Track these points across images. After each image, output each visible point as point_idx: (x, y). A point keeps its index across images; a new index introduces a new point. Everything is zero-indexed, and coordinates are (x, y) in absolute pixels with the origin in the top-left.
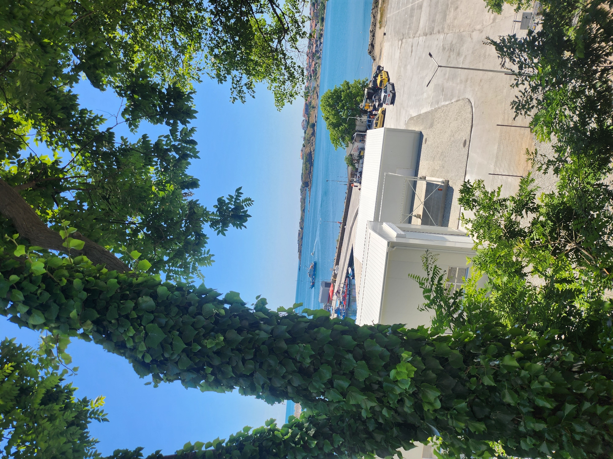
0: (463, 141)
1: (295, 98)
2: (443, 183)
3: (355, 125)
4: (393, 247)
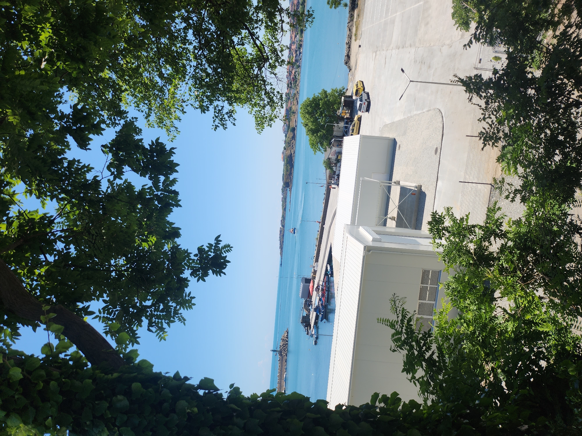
0: (435, 149)
2: (416, 187)
3: (333, 131)
4: (369, 251)
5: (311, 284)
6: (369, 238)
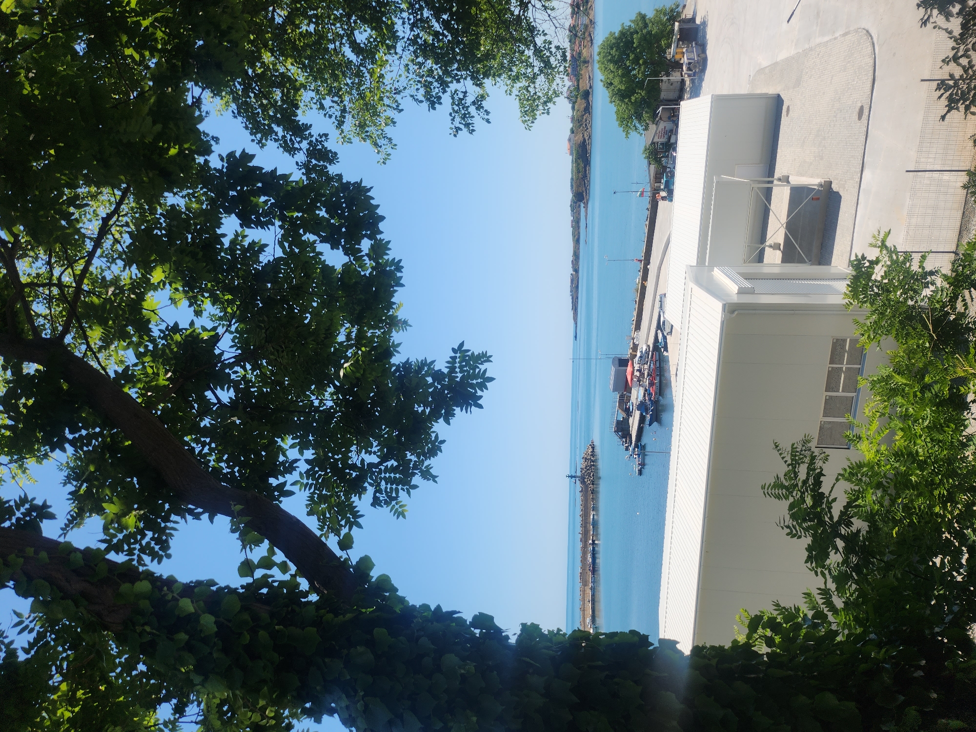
0: (857, 110)
1: (554, 103)
2: (821, 185)
3: (659, 90)
4: (732, 312)
5: (629, 369)
6: (732, 288)
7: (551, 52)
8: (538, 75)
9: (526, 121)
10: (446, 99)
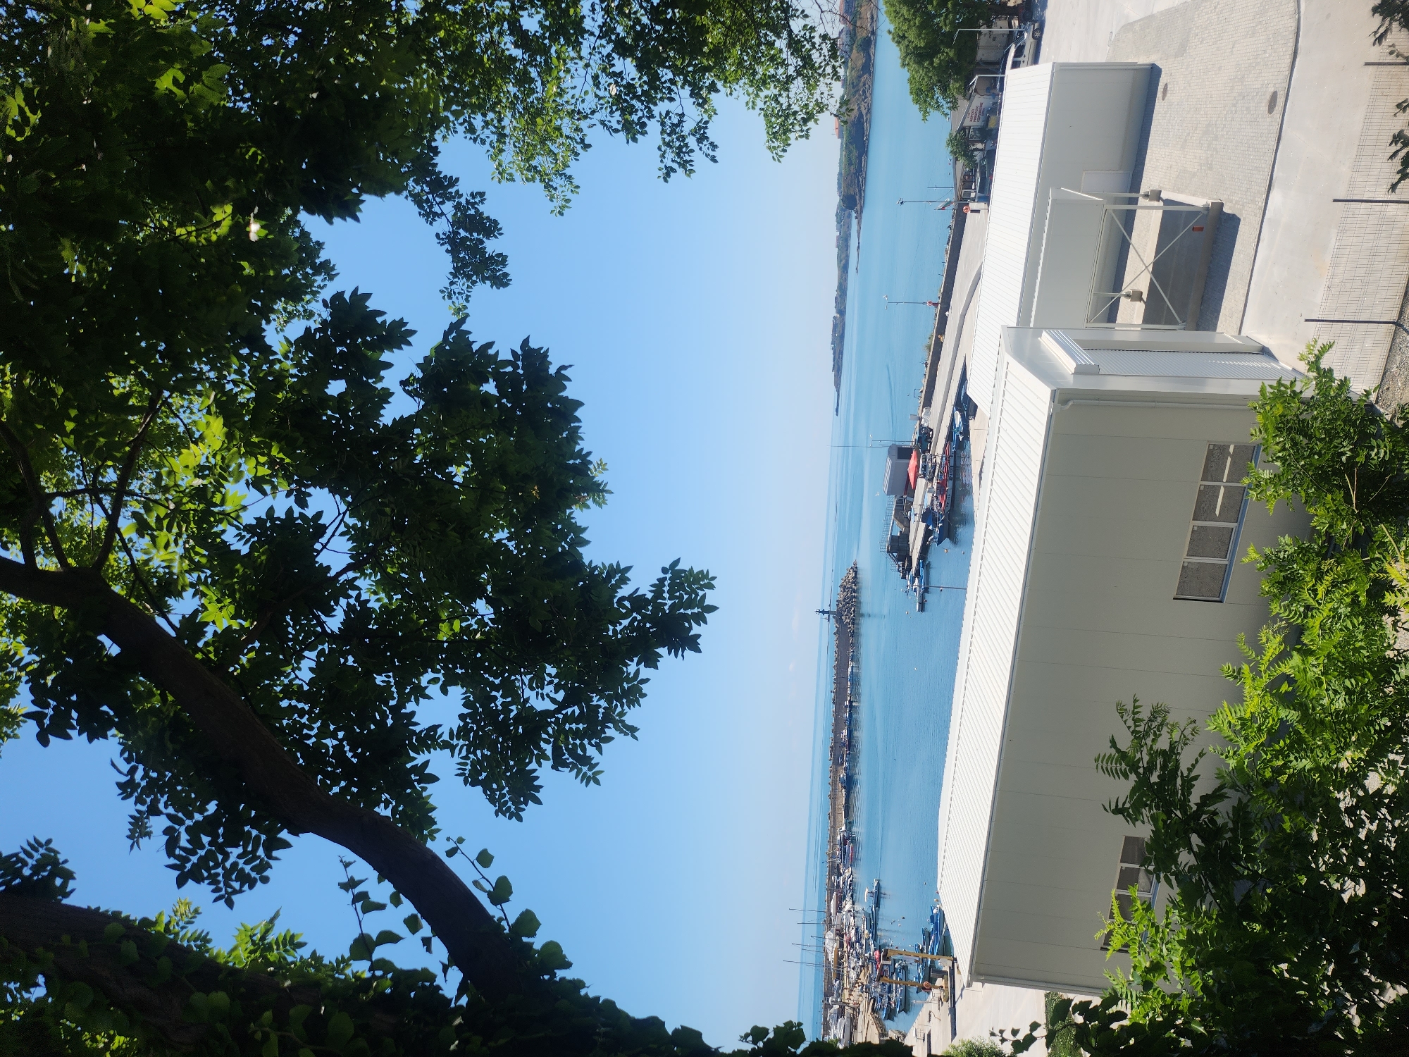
0: (1268, 97)
1: (816, 121)
2: (1207, 209)
3: (975, 48)
4: (1064, 402)
5: (913, 462)
6: (1068, 365)
7: (813, 45)
8: (794, 79)
9: (774, 148)
10: (653, 127)
